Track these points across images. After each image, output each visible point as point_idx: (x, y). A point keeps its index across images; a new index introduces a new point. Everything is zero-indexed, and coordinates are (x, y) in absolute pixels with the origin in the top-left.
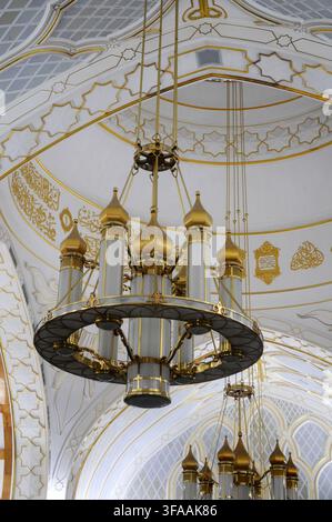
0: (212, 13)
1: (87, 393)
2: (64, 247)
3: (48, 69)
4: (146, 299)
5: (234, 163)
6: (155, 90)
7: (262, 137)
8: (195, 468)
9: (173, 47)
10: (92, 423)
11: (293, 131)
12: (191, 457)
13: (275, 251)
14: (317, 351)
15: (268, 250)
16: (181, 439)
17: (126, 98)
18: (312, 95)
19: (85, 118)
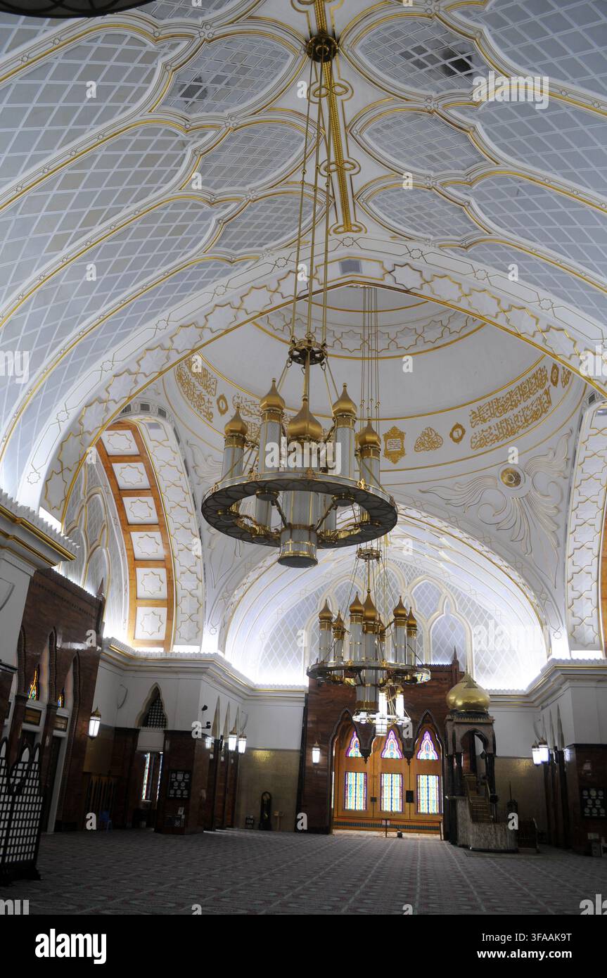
0: (354, 228)
1: (238, 554)
2: (227, 429)
3: (211, 274)
4: (300, 475)
5: (368, 358)
6: (307, 292)
7: (392, 336)
8: (330, 618)
9: (324, 256)
10: (242, 579)
11: (419, 332)
12: (326, 609)
13: (401, 435)
14: (436, 522)
15: (396, 434)
16: (316, 594)
17: (278, 301)
18: (438, 301)
19: (243, 317)
